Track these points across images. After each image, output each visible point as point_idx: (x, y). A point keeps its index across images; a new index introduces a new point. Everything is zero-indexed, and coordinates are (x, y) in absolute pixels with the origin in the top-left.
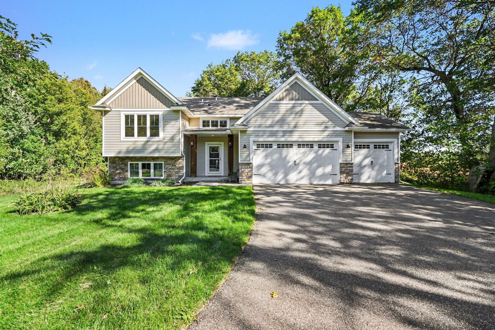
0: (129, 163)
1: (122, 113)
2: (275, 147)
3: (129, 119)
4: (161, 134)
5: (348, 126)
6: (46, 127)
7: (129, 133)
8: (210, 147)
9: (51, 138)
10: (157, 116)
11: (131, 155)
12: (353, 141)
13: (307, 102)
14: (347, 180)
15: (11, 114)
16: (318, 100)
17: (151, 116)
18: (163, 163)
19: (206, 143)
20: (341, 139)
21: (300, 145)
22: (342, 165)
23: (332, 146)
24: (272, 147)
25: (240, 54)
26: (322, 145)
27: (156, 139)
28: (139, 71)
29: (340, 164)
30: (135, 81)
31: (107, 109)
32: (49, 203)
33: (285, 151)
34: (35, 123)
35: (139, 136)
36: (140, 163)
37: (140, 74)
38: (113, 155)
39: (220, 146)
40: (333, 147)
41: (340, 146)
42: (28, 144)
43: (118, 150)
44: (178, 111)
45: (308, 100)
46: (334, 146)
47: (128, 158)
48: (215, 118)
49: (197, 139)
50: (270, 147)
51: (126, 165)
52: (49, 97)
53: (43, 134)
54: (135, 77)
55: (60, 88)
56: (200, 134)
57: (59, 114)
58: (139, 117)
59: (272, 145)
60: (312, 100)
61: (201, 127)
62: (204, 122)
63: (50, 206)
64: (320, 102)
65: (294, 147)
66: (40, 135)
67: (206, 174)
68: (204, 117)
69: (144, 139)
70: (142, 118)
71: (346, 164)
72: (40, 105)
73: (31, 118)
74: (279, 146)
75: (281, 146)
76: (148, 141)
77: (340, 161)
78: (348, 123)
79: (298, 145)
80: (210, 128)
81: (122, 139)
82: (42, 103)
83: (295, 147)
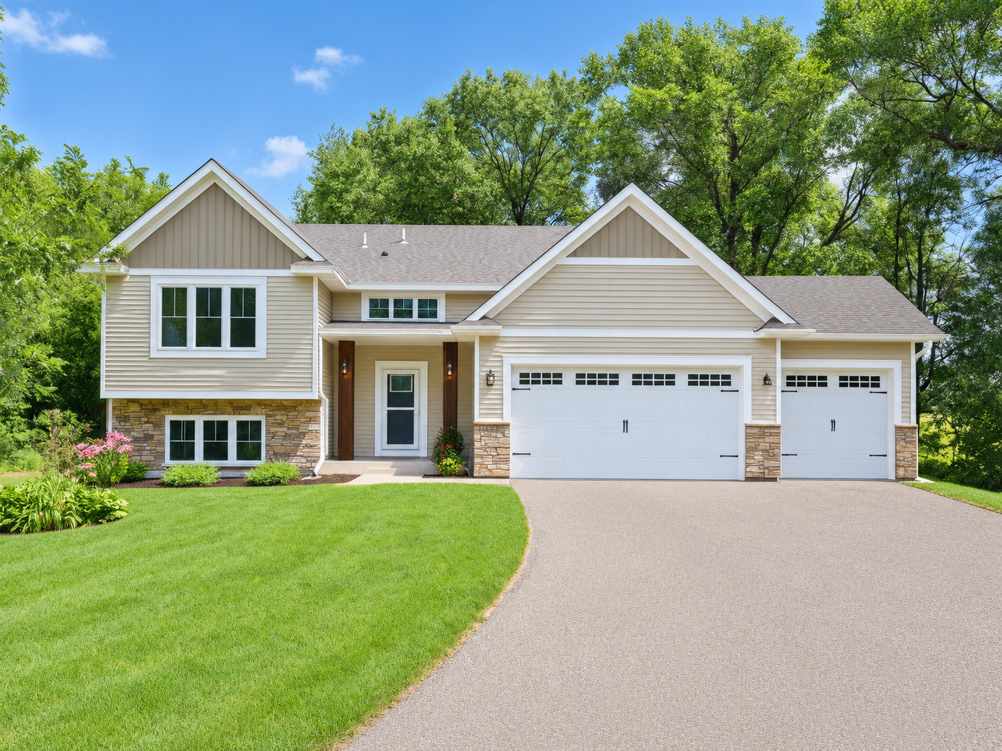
0: (168, 419)
1: (154, 282)
2: (569, 380)
3: (174, 297)
4: (262, 340)
5: (765, 326)
7: (174, 335)
8: (389, 375)
10: (251, 291)
12: (780, 366)
13: (658, 262)
14: (765, 470)
16: (684, 256)
17: (235, 292)
18: (262, 418)
19: (379, 364)
20: (746, 363)
21: (639, 376)
22: (751, 430)
23: (726, 381)
24: (560, 383)
26: (699, 379)
27: (247, 352)
28: (210, 167)
29: (747, 427)
30: (195, 195)
35: (200, 343)
36: (199, 420)
37: (212, 174)
39: (416, 373)
40: (728, 384)
41: (745, 381)
44: (308, 279)
45: (660, 257)
46: (732, 381)
47: (164, 404)
50: (555, 382)
51: (159, 425)
54: (199, 186)
58: (201, 293)
59: (560, 376)
60: (671, 257)
61: (366, 317)
62: (373, 303)
64: (691, 260)
65: (621, 383)
67: (378, 452)
68: (374, 291)
69: (212, 353)
70: (209, 298)
71: (761, 427)
74: (580, 380)
75: (587, 379)
76: (225, 359)
77: (747, 421)
78: (765, 319)
79: (634, 376)
80: (391, 320)
81: (153, 354)
83: (626, 384)
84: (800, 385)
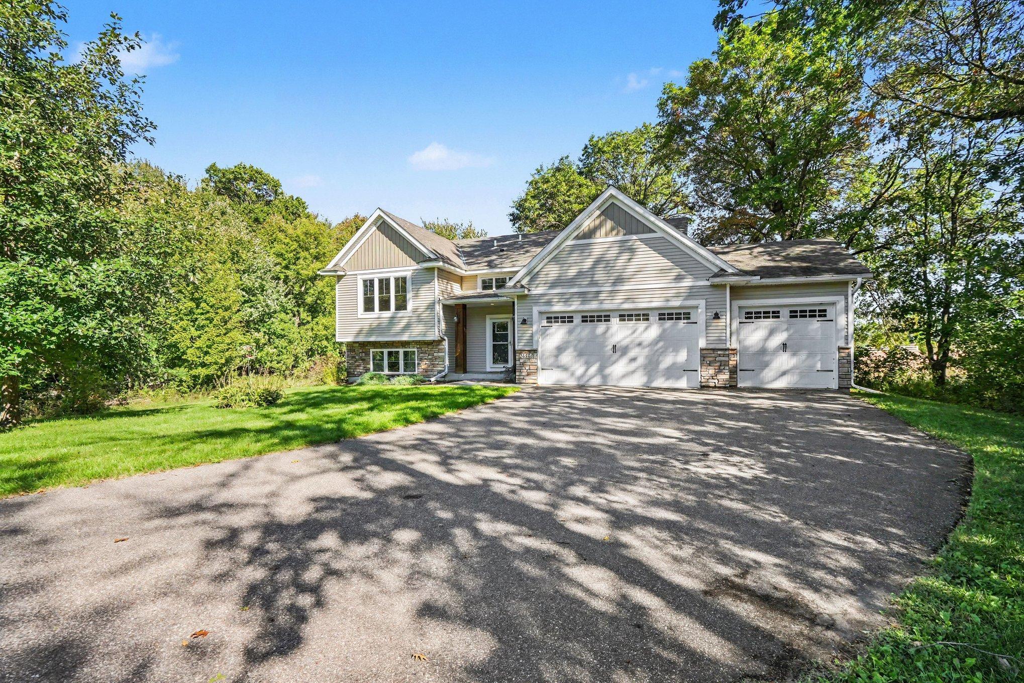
0: (371, 350)
1: (359, 277)
2: (577, 320)
3: (368, 285)
4: (410, 305)
5: (716, 275)
6: (299, 299)
7: (369, 306)
8: (493, 324)
9: (304, 315)
10: (404, 279)
11: (372, 339)
13: (634, 237)
14: (716, 381)
15: (257, 285)
16: (655, 232)
17: (397, 279)
18: (415, 350)
19: (488, 317)
20: (702, 303)
21: (624, 316)
22: (704, 352)
23: (687, 316)
24: (572, 322)
25: (595, 139)
26: (666, 315)
27: (401, 313)
28: (378, 212)
29: (702, 350)
30: (374, 228)
31: (339, 273)
32: (244, 397)
33: (601, 327)
34: (286, 296)
35: (381, 310)
36: (386, 351)
37: (380, 217)
38: (350, 339)
40: (689, 318)
41: (701, 315)
42: (276, 325)
43: (356, 329)
44: (431, 270)
45: (636, 233)
46: (691, 316)
47: (369, 342)
48: (502, 273)
49: (468, 311)
50: (569, 322)
51: (368, 354)
52: (303, 254)
53: (295, 309)
54: (375, 223)
55: (316, 239)
56: (471, 303)
57: (314, 279)
58: (381, 281)
59: (572, 317)
60: (643, 233)
61: (479, 290)
62: (484, 282)
63: (243, 400)
64: (659, 234)
65: (612, 319)
66: (292, 311)
67: (488, 370)
68: (484, 274)
69: (387, 314)
70: (384, 284)
71: (714, 350)
72: (291, 266)
73: (282, 288)
74: (584, 320)
75: (589, 318)
76: (393, 318)
77: (702, 343)
78: (716, 270)
79: (620, 316)
80: (494, 290)
81: (360, 316)
82: (294, 264)
83: (615, 321)
84: (757, 318)
